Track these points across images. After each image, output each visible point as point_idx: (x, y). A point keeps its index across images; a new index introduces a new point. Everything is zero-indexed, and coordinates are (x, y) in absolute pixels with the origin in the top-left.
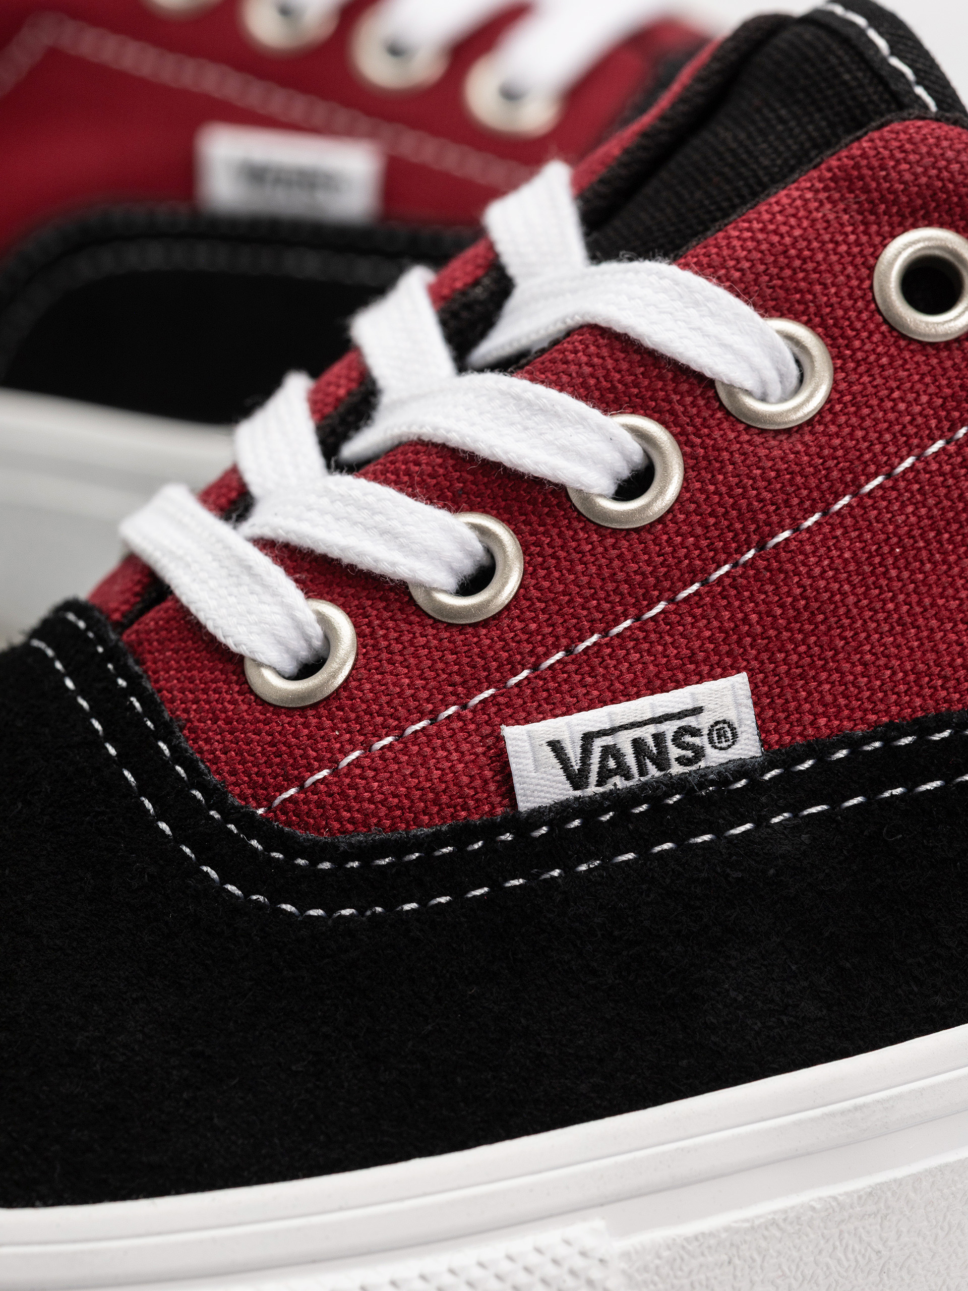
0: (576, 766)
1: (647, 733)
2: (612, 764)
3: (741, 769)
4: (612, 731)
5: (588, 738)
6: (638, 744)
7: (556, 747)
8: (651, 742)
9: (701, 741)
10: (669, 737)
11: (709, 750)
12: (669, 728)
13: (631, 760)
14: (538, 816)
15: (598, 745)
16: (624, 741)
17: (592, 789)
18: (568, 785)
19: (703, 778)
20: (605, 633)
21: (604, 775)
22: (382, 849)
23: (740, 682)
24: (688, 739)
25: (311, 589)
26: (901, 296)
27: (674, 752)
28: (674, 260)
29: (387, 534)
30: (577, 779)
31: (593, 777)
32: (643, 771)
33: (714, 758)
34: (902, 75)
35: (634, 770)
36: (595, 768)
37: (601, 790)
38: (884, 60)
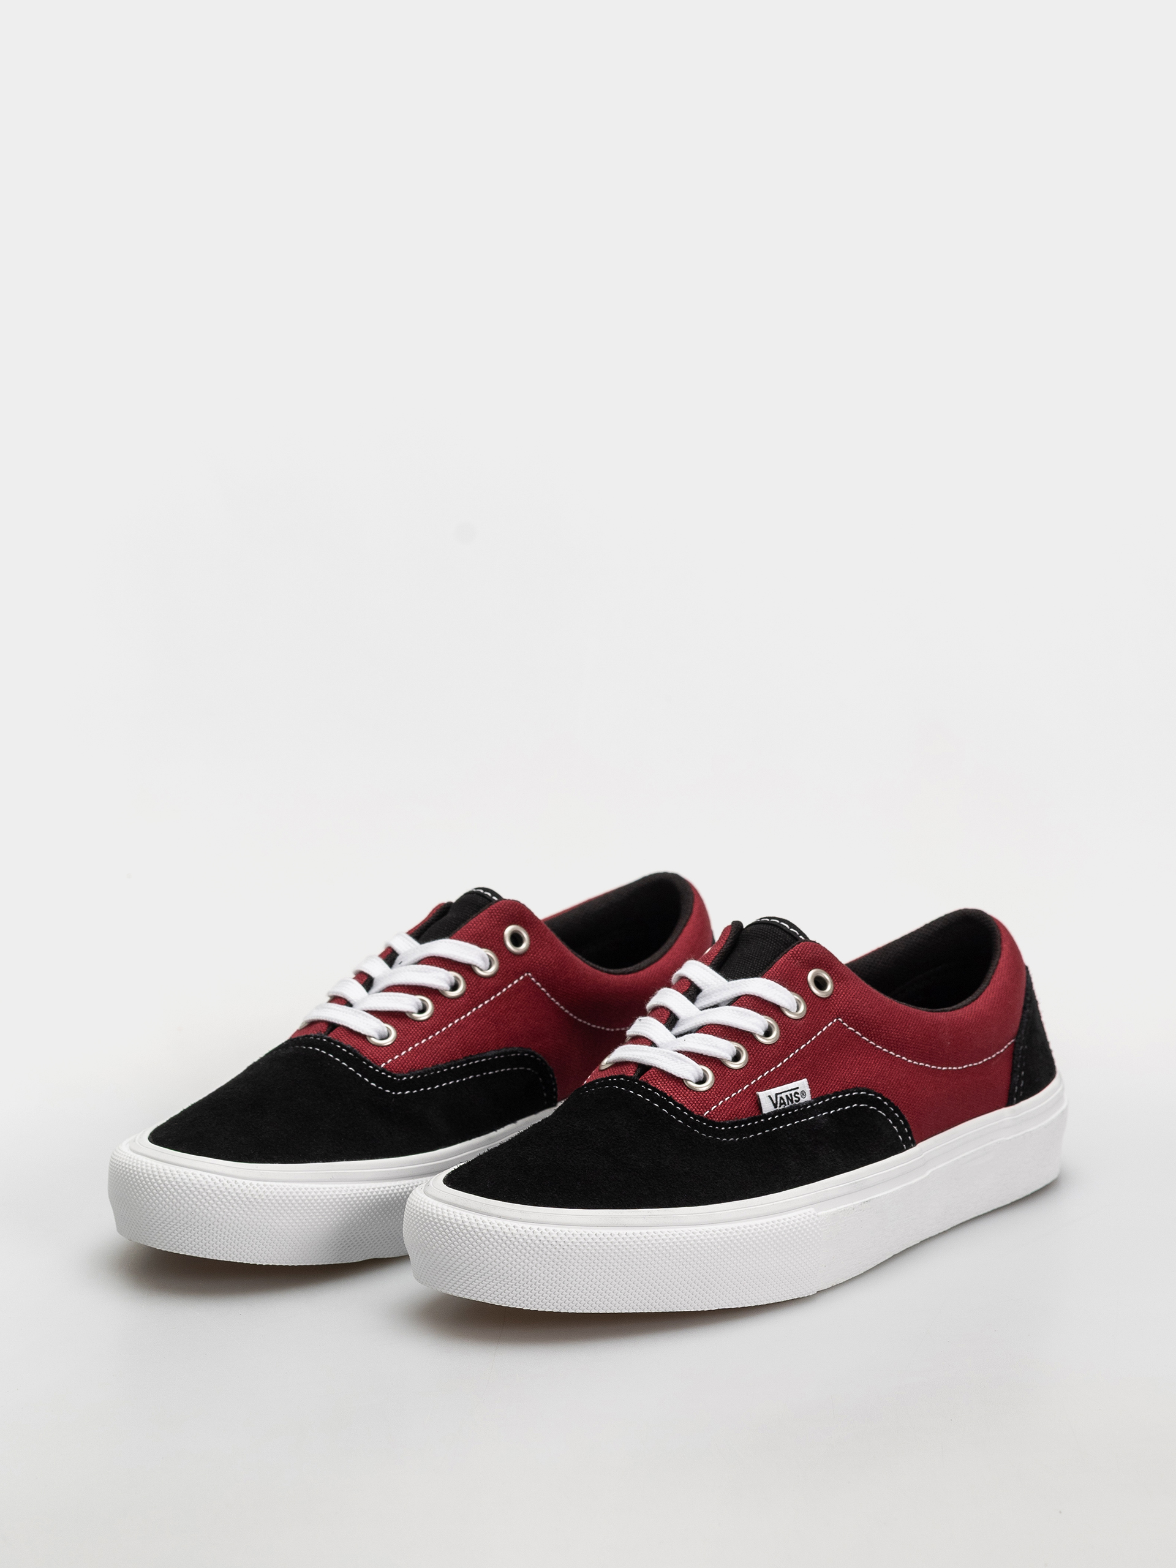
0: (775, 1102)
1: (788, 1093)
2: (782, 1101)
3: (809, 1103)
4: (781, 1093)
5: (777, 1095)
6: (787, 1096)
7: (770, 1096)
8: (789, 1096)
9: (799, 1096)
10: (793, 1095)
11: (801, 1099)
12: (793, 1092)
13: (786, 1101)
14: (769, 1115)
15: (779, 1096)
16: (783, 1095)
17: (778, 1108)
18: (773, 1107)
19: (798, 1107)
20: (782, 1062)
21: (781, 1104)
22: (736, 1124)
23: (805, 1080)
24: (796, 1095)
25: (699, 1063)
26: (814, 984)
27: (794, 1099)
28: (762, 976)
29: (716, 1047)
30: (775, 1105)
31: (778, 1105)
32: (788, 1104)
33: (802, 1100)
34: (796, 933)
35: (787, 1103)
36: (779, 1102)
37: (781, 1108)
38: (789, 929)
